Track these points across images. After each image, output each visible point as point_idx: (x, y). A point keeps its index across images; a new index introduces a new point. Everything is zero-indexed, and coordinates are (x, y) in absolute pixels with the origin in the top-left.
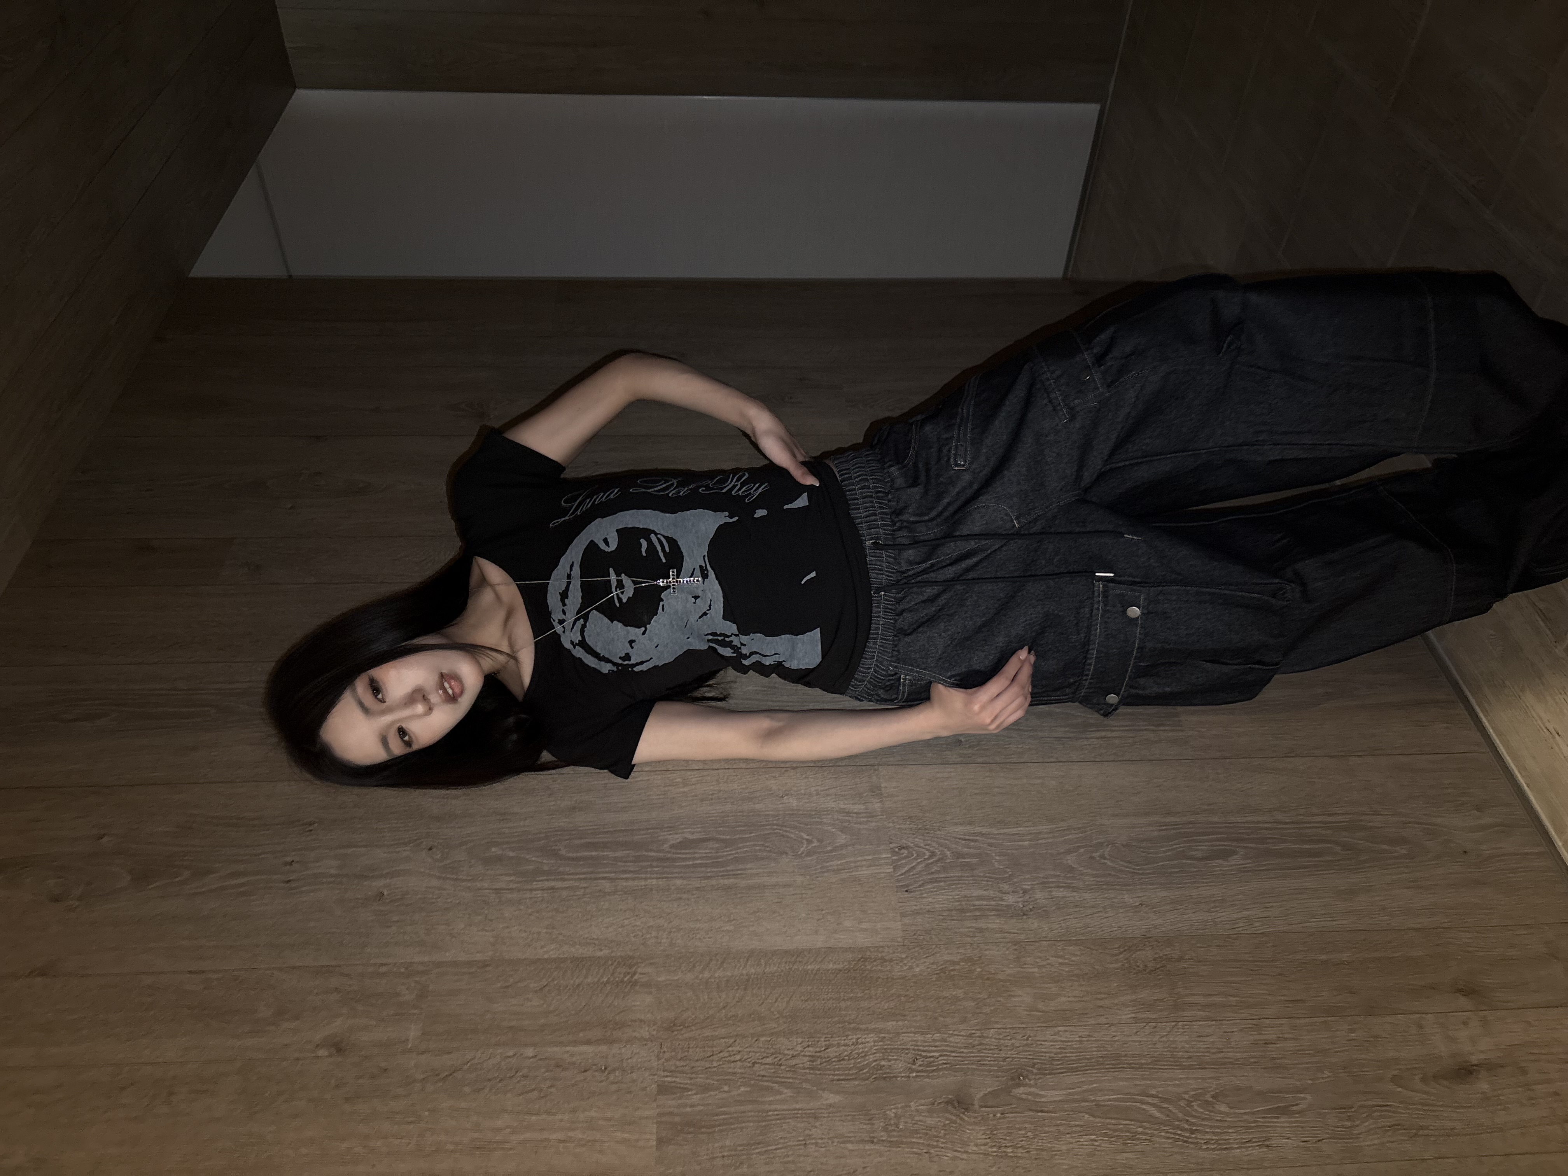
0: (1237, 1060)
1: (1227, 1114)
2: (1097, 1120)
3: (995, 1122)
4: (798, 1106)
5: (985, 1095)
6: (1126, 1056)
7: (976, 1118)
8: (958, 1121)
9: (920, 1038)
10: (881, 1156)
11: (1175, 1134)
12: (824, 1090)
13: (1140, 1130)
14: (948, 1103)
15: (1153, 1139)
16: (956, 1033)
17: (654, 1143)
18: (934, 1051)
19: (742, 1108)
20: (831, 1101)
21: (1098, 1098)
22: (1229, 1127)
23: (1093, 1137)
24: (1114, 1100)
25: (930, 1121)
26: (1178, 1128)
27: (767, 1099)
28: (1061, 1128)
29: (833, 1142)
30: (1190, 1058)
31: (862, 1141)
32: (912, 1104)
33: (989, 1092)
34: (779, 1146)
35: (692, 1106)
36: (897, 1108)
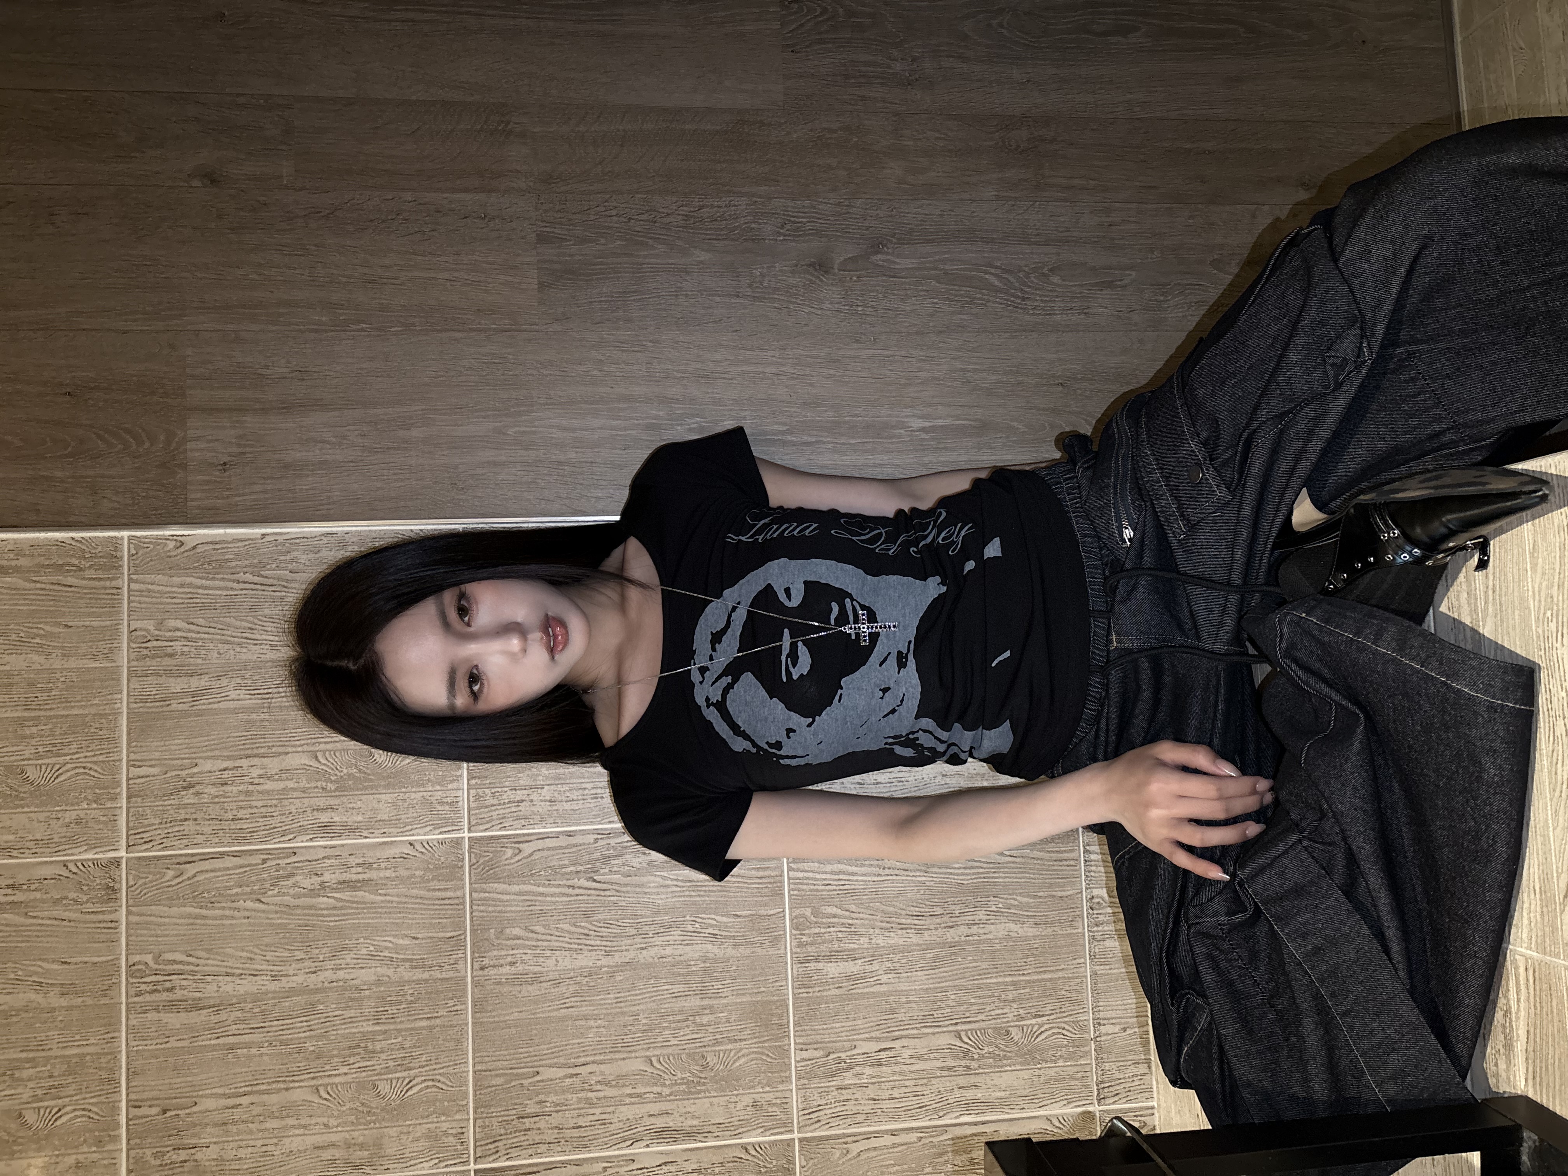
0: (1081, 238)
1: (1059, 286)
2: (943, 286)
3: (850, 285)
4: (670, 261)
5: (845, 260)
6: (980, 230)
7: (834, 280)
8: (818, 282)
9: (790, 203)
10: (745, 308)
11: (1008, 300)
12: (695, 247)
13: (978, 296)
14: (812, 265)
15: (988, 304)
16: (826, 201)
17: (536, 286)
18: (803, 217)
19: (618, 260)
20: (702, 258)
21: (947, 267)
22: (1057, 297)
23: (935, 301)
24: (961, 269)
25: (791, 281)
26: (1013, 295)
27: (642, 253)
28: (909, 292)
29: (702, 294)
30: (1038, 235)
31: (729, 295)
32: (777, 264)
33: (850, 258)
34: (654, 295)
35: (571, 255)
36: (763, 268)
